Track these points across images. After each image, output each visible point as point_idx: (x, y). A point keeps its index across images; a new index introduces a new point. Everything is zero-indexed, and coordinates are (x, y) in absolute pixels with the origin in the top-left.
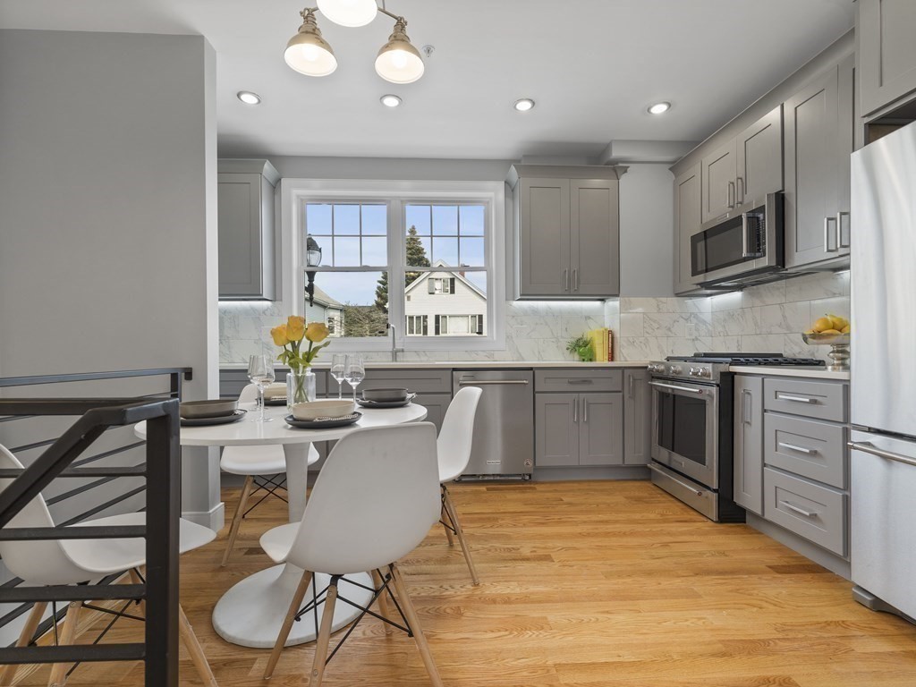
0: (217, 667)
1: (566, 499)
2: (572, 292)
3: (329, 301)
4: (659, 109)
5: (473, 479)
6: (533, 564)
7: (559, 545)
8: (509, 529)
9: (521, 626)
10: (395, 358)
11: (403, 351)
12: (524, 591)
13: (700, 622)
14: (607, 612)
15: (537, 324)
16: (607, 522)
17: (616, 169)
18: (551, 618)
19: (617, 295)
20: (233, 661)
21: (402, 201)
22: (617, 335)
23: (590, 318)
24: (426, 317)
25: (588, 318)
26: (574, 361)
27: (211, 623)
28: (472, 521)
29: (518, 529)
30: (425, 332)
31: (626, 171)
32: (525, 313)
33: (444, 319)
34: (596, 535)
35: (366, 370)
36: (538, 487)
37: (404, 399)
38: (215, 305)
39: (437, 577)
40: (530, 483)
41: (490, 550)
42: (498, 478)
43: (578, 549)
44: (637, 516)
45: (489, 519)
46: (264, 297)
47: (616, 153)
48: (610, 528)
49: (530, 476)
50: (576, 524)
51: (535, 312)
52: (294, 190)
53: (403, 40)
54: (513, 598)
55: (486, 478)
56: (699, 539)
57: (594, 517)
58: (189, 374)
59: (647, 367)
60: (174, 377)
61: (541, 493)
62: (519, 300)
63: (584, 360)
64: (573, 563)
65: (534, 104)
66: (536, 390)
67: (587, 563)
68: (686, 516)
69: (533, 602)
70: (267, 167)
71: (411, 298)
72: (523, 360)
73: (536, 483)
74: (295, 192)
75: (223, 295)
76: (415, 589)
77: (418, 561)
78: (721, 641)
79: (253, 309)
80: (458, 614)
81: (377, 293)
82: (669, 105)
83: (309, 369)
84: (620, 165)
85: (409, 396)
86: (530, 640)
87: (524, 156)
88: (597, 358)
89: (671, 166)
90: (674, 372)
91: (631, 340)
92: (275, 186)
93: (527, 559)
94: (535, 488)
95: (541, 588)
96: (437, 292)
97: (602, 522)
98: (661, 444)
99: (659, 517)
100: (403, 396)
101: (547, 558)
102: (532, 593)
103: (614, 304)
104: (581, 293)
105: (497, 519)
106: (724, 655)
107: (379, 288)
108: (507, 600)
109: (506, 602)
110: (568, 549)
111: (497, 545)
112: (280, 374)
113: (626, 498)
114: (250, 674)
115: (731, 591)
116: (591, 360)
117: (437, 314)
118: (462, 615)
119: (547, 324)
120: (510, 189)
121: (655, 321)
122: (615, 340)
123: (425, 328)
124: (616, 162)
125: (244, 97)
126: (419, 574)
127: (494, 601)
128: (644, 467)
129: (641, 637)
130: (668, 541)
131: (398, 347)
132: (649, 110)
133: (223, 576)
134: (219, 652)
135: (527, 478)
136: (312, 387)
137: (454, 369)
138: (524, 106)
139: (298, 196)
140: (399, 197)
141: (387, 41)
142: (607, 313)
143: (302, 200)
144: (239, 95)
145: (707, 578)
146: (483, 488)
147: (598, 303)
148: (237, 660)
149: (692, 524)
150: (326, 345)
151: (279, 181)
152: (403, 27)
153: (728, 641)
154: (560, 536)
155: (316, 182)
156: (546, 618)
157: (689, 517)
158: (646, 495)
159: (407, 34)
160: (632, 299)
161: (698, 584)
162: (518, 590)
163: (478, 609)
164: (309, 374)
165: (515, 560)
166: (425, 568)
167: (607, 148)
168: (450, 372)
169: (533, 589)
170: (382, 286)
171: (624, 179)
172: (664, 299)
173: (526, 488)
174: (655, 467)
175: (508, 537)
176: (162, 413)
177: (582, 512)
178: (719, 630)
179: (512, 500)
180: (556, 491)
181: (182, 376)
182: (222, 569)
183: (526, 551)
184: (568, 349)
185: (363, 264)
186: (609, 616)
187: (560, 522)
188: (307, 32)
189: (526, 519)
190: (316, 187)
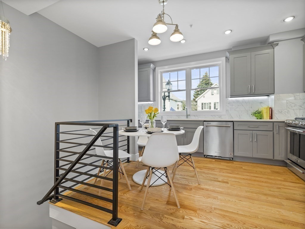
0: (132, 186)
1: (243, 168)
2: (252, 94)
3: (177, 99)
4: (289, 20)
5: (211, 157)
6: (221, 183)
7: (233, 180)
8: (217, 173)
9: (209, 197)
10: (187, 117)
11: (190, 115)
12: (214, 189)
13: (278, 212)
14: (241, 201)
15: (238, 106)
16: (257, 177)
17: (273, 45)
18: (219, 197)
19: (274, 94)
20: (135, 186)
21: (190, 69)
22: (273, 109)
23: (262, 103)
24: (210, 103)
25: (261, 103)
26: (254, 119)
27: (132, 178)
28: (205, 168)
29: (220, 173)
30: (210, 108)
31: (278, 45)
32: (234, 102)
33: (217, 104)
34: (250, 180)
35: (167, 120)
36: (234, 162)
37: (180, 129)
38: (137, 103)
39: (188, 180)
40: (232, 161)
41: (208, 177)
42: (220, 158)
43: (240, 182)
44: (273, 177)
45: (212, 169)
46: (151, 100)
47: (271, 39)
48: (257, 179)
49: (233, 158)
50: (244, 175)
51: (238, 102)
52: (159, 70)
53: (177, 31)
54: (209, 190)
55: (216, 157)
56: (298, 189)
57: (252, 175)
58: (131, 120)
59: (284, 122)
60: (128, 121)
61: (235, 164)
62: (230, 97)
63: (258, 119)
64: (236, 186)
65: (232, 31)
66: (234, 129)
67: (241, 187)
68: (298, 181)
69: (215, 192)
70: (152, 65)
71: (205, 97)
72: (233, 118)
73: (235, 161)
74: (159, 71)
75: (139, 101)
76: (181, 182)
77: (185, 175)
78: (282, 219)
79: (149, 104)
80: (191, 189)
81: (194, 95)
82: (294, 17)
83: (154, 120)
84: (275, 43)
85: (181, 128)
86: (210, 200)
87: (233, 47)
88: (264, 118)
89: (301, 39)
90: (294, 124)
91: (280, 111)
92: (154, 70)
93: (219, 182)
94: (233, 163)
95: (220, 190)
96: (214, 94)
97: (255, 177)
98: (291, 152)
99: (283, 179)
100: (179, 128)
101: (227, 183)
102: (217, 190)
103: (272, 97)
104: (256, 94)
105: (214, 169)
106: (281, 222)
107: (194, 94)
108: (207, 190)
109: (206, 190)
110: (236, 182)
111: (211, 176)
112: (147, 121)
113: (271, 171)
114: (138, 189)
115: (300, 208)
116: (261, 119)
117: (215, 102)
118: (192, 190)
119: (243, 106)
120: (227, 59)
121: (293, 103)
122: (273, 111)
123: (210, 107)
124: (273, 42)
125: (145, 49)
126: (183, 178)
127: (203, 189)
128: (283, 161)
129: (249, 209)
130: (281, 187)
131: (188, 114)
132: (284, 21)
133: (137, 169)
134: (133, 183)
135: (231, 159)
136: (154, 125)
137: (204, 121)
138: (228, 32)
139: (160, 72)
140: (189, 68)
141: (173, 32)
142: (270, 101)
143: (161, 73)
144: (144, 49)
145: (291, 201)
146: (214, 160)
147: (266, 97)
148: (136, 186)
149: (298, 184)
150: (158, 114)
151: (155, 68)
152: (177, 27)
153: (286, 220)
154: (235, 178)
155: (166, 67)
156: (218, 197)
157: (299, 182)
158: (282, 171)
159: (179, 29)
160: (280, 95)
161: (285, 202)
162: (212, 188)
163: (197, 190)
164: (154, 121)
165: (215, 181)
166: (186, 177)
167: (268, 37)
168: (203, 122)
169: (217, 189)
170: (195, 93)
171: (276, 48)
172: (298, 94)
173: (229, 162)
174: (288, 161)
175: (216, 175)
176: (115, 126)
177: (248, 172)
178: (284, 216)
179: (223, 165)
180: (241, 165)
181: (130, 121)
182: (137, 168)
183: (220, 179)
184: (252, 114)
185: (179, 89)
186: (241, 202)
187: (237, 174)
188: (153, 36)
189: (224, 171)
190: (167, 68)
